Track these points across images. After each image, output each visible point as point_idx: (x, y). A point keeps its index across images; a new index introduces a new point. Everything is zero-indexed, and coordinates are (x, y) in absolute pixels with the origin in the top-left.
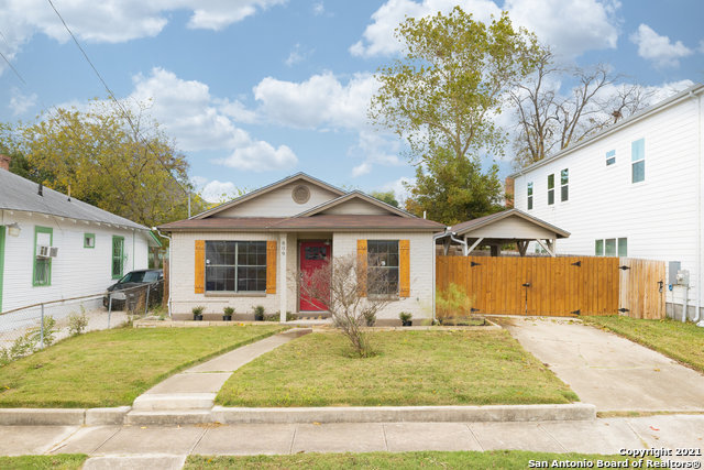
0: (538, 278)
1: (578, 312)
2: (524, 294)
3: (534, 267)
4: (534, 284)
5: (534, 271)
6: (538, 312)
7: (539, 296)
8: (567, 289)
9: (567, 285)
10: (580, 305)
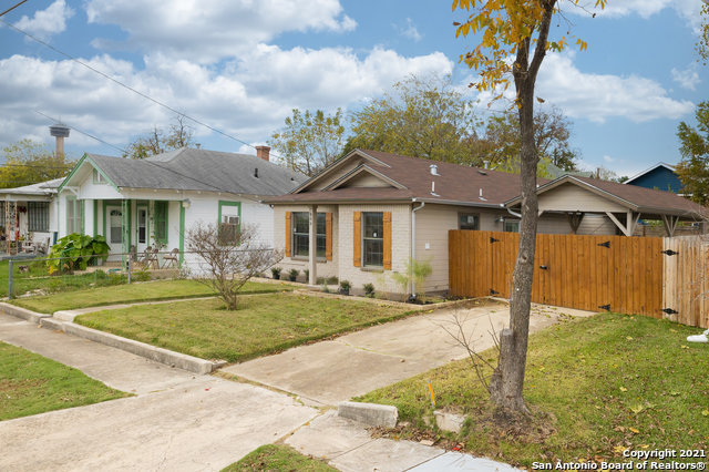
0: (558, 260)
1: (607, 308)
2: (541, 279)
3: (552, 246)
4: (552, 266)
5: (552, 251)
6: (559, 302)
7: (558, 282)
8: (593, 275)
9: (593, 271)
10: (611, 298)
